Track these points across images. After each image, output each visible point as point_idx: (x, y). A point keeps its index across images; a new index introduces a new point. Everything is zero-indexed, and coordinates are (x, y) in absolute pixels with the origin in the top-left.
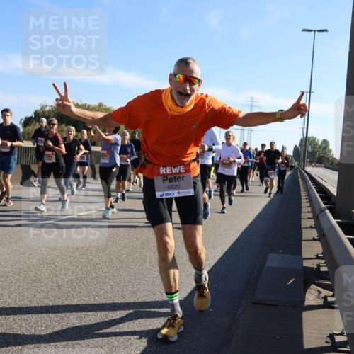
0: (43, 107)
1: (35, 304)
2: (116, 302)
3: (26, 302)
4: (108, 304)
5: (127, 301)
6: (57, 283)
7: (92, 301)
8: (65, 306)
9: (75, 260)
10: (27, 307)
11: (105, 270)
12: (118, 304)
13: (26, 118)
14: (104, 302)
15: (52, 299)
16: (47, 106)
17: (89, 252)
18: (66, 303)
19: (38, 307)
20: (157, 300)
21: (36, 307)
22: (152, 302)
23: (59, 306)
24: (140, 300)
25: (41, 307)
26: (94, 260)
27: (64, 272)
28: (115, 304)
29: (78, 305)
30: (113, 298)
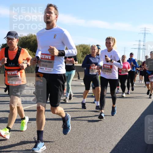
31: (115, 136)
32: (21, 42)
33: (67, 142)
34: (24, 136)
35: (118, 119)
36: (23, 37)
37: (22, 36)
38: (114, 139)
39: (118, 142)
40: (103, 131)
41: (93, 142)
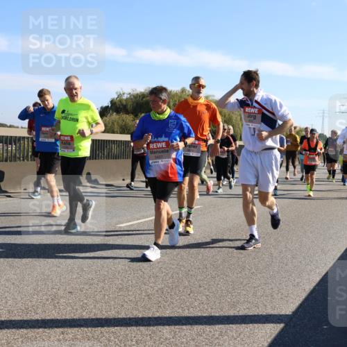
0: (120, 95)
1: (122, 315)
2: (213, 314)
3: (113, 312)
4: (205, 317)
5: (226, 314)
6: (146, 292)
7: (186, 314)
8: (156, 318)
9: (165, 266)
10: (115, 319)
11: (199, 278)
12: (216, 316)
13: (102, 108)
14: (200, 314)
15: (141, 309)
16: (124, 94)
17: (179, 256)
18: (157, 315)
19: (126, 319)
20: (260, 313)
21: (124, 319)
22: (255, 315)
23: (149, 318)
24: (241, 313)
25: (130, 319)
26: (186, 265)
27: (153, 280)
28: (212, 317)
29: (170, 318)
30: (210, 310)
31: (309, 274)
32: (134, 103)
33: (220, 283)
34: (143, 270)
35: (314, 242)
36: (137, 94)
37: (135, 93)
38: (306, 280)
39: (314, 284)
40: (286, 265)
41: (268, 283)
